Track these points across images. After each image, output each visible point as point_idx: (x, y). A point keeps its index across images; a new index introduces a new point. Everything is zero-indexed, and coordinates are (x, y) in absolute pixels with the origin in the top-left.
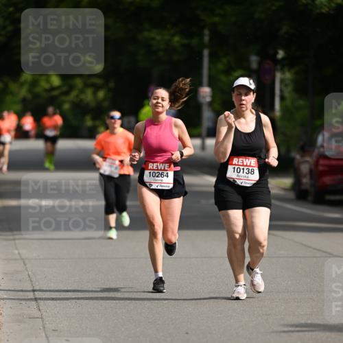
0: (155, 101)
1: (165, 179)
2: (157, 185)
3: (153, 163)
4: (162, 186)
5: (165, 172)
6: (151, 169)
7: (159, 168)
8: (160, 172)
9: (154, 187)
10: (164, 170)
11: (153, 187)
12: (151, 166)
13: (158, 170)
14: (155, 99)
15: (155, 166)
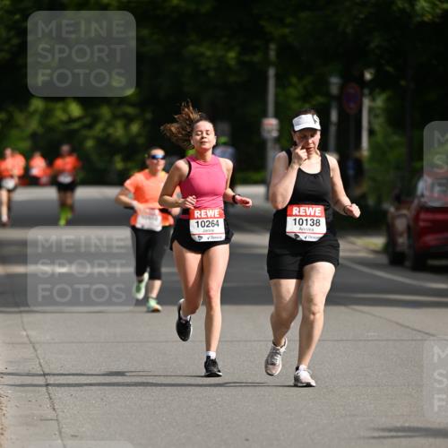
4: (213, 237)
6: (198, 218)
12: (197, 213)
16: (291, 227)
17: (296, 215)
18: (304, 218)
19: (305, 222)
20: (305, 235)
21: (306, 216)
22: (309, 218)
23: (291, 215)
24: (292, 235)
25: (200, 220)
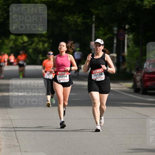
1: (65, 78)
5: (65, 75)
6: (59, 75)
9: (61, 81)
12: (59, 73)
13: (62, 74)
14: (60, 46)
19: (97, 75)
23: (93, 73)
25: (60, 75)
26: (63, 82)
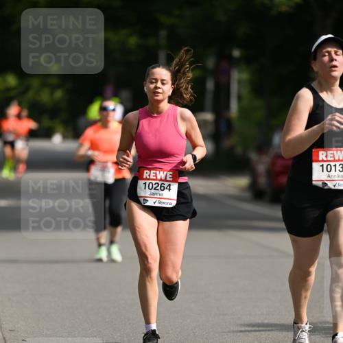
0: (152, 86)
1: (166, 193)
2: (154, 200)
3: (150, 169)
4: (161, 203)
5: (167, 184)
6: (146, 179)
7: (159, 178)
8: (160, 183)
9: (150, 203)
10: (166, 180)
11: (147, 204)
12: (146, 174)
13: (156, 179)
14: (152, 83)
15: (152, 174)
16: (319, 175)
17: (323, 161)
18: (333, 164)
19: (333, 168)
20: (334, 183)
21: (334, 161)
22: (338, 163)
23: (318, 161)
24: (319, 184)
25: (148, 182)
26: (157, 205)
